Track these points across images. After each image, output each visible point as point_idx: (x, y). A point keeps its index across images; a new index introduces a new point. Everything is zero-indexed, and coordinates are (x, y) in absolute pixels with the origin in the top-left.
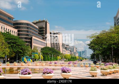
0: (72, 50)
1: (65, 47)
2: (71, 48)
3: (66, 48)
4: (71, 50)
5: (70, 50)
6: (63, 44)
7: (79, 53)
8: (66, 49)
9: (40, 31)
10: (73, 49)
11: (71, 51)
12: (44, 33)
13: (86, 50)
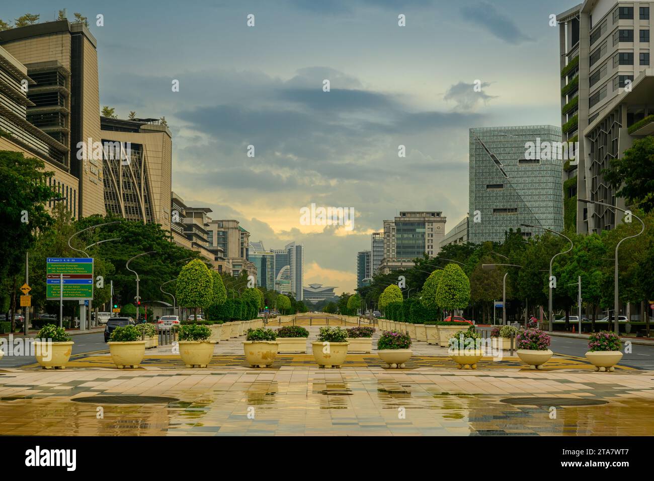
1: (185, 222)
3: (190, 227)
6: (172, 202)
7: (259, 265)
8: (189, 237)
9: (37, 100)
11: (214, 252)
12: (64, 116)
13: (299, 249)
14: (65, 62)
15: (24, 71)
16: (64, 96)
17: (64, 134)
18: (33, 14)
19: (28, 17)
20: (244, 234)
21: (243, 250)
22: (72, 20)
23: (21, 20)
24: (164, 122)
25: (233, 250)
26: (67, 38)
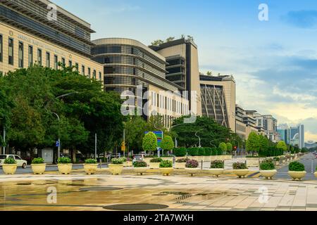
0: (262, 126)
1: (244, 116)
2: (260, 120)
3: (246, 118)
4: (260, 125)
5: (257, 125)
6: (236, 108)
7: (284, 133)
8: (245, 122)
9: (170, 71)
10: (266, 122)
11: (259, 128)
12: (183, 76)
13: (302, 126)
14: (184, 55)
15: (164, 60)
16: (183, 68)
17: (184, 83)
18: (172, 37)
19: (170, 38)
20: (274, 120)
21: (275, 127)
22: (186, 38)
23: (168, 39)
24: (232, 76)
25: (270, 127)
26: (185, 45)
